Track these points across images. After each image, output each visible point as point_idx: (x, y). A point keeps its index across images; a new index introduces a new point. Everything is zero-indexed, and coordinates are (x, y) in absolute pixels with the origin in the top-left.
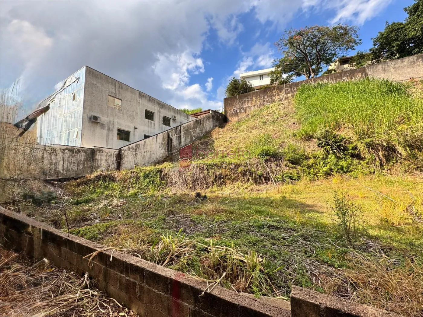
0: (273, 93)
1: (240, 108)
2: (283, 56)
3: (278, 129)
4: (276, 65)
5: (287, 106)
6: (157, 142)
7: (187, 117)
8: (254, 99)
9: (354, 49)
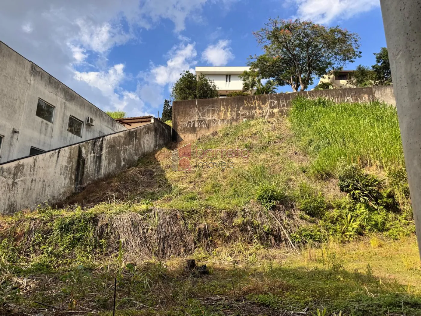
0: (252, 104)
1: (200, 121)
2: (262, 53)
3: (272, 159)
4: (252, 63)
5: (278, 126)
6: (58, 164)
7: (112, 122)
8: (222, 109)
9: (352, 62)
